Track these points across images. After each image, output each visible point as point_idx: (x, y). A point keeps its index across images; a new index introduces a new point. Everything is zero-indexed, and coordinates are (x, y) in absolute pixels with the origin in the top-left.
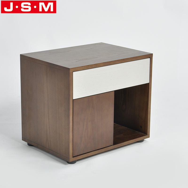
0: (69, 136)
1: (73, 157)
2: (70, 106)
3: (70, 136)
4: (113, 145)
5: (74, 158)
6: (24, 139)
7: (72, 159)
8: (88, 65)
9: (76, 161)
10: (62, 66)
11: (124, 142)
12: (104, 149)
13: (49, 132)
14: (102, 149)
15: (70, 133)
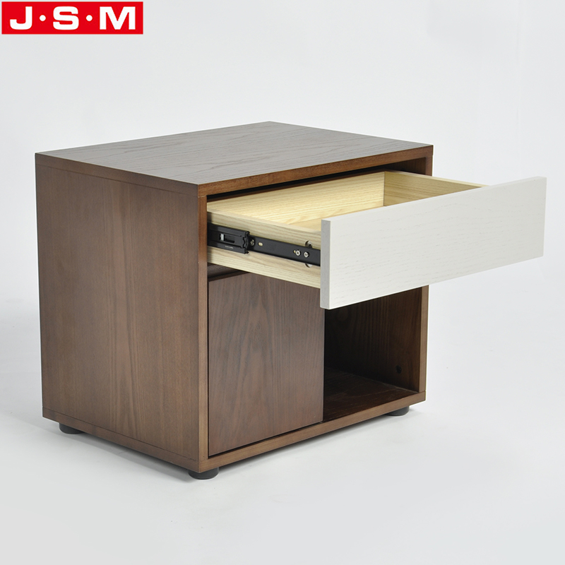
0: (198, 392)
1: (209, 457)
2: (200, 301)
3: (200, 392)
4: (324, 422)
5: (212, 459)
6: (49, 412)
7: (205, 464)
8: (250, 177)
9: (216, 469)
10: (172, 180)
11: (354, 413)
12: (298, 432)
13: (133, 384)
14: (292, 434)
15: (200, 382)
